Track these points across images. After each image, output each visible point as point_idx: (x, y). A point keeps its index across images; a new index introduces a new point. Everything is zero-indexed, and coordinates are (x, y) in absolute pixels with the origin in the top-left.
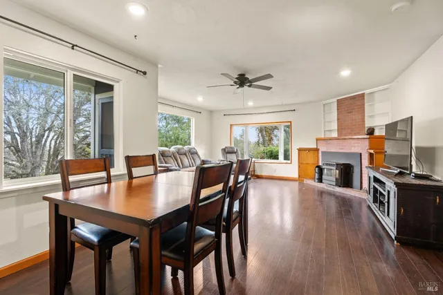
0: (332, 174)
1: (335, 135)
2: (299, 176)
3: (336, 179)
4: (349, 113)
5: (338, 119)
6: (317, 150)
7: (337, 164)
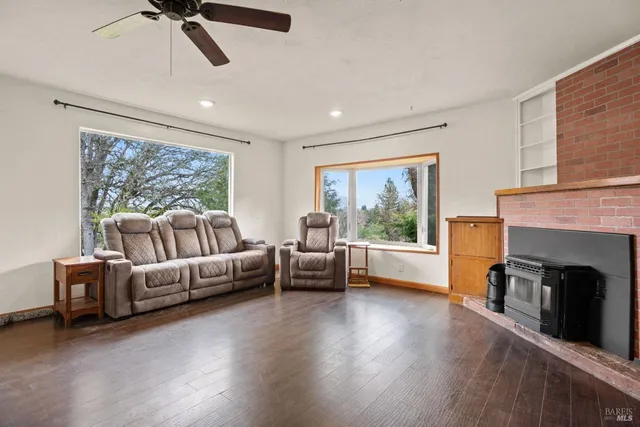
0: (531, 296)
1: (551, 179)
2: (451, 287)
3: (543, 313)
4: (593, 112)
5: (559, 137)
6: (498, 222)
7: (548, 268)
